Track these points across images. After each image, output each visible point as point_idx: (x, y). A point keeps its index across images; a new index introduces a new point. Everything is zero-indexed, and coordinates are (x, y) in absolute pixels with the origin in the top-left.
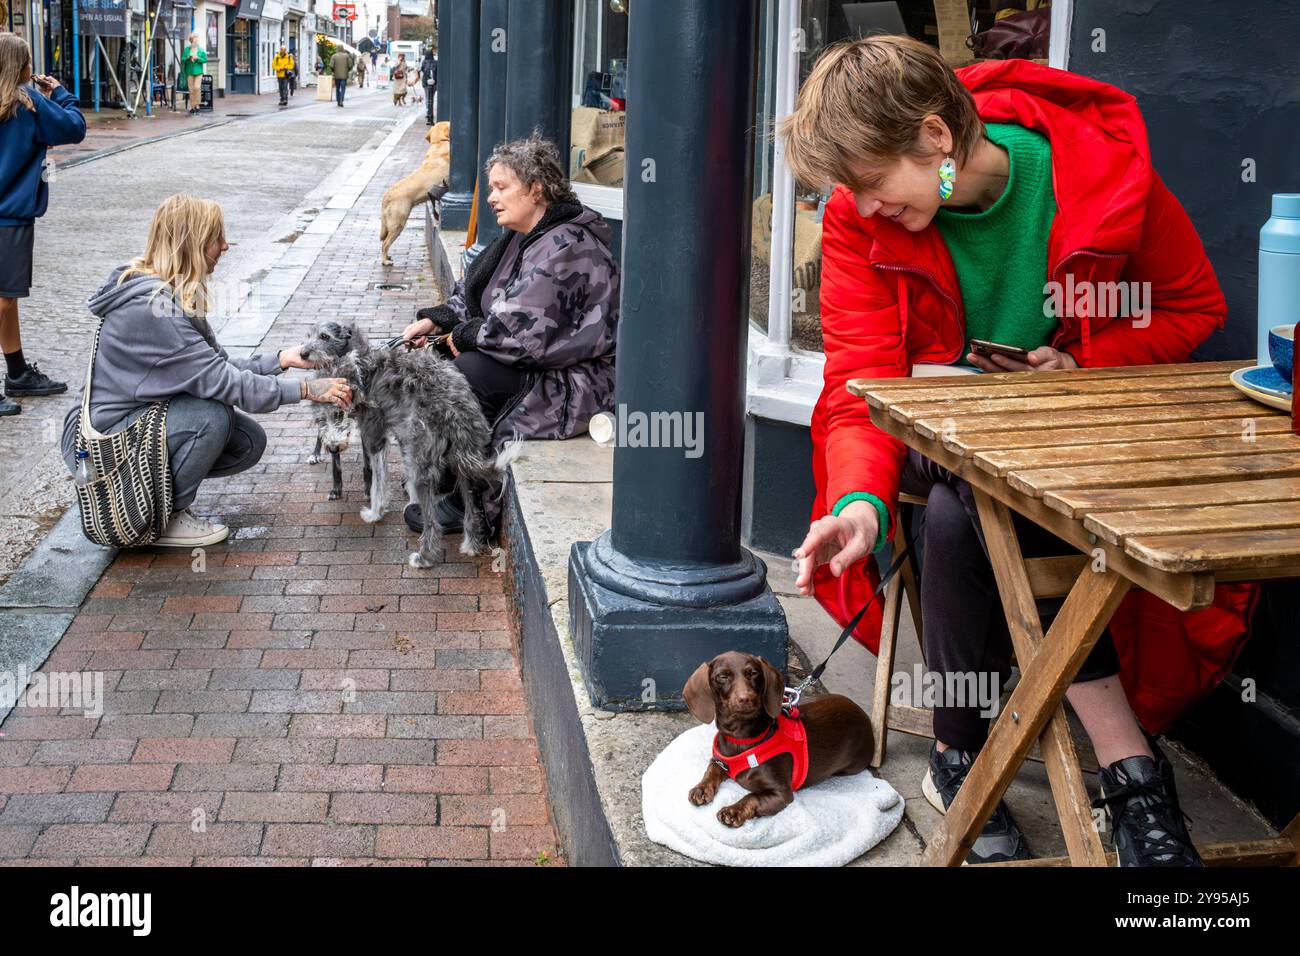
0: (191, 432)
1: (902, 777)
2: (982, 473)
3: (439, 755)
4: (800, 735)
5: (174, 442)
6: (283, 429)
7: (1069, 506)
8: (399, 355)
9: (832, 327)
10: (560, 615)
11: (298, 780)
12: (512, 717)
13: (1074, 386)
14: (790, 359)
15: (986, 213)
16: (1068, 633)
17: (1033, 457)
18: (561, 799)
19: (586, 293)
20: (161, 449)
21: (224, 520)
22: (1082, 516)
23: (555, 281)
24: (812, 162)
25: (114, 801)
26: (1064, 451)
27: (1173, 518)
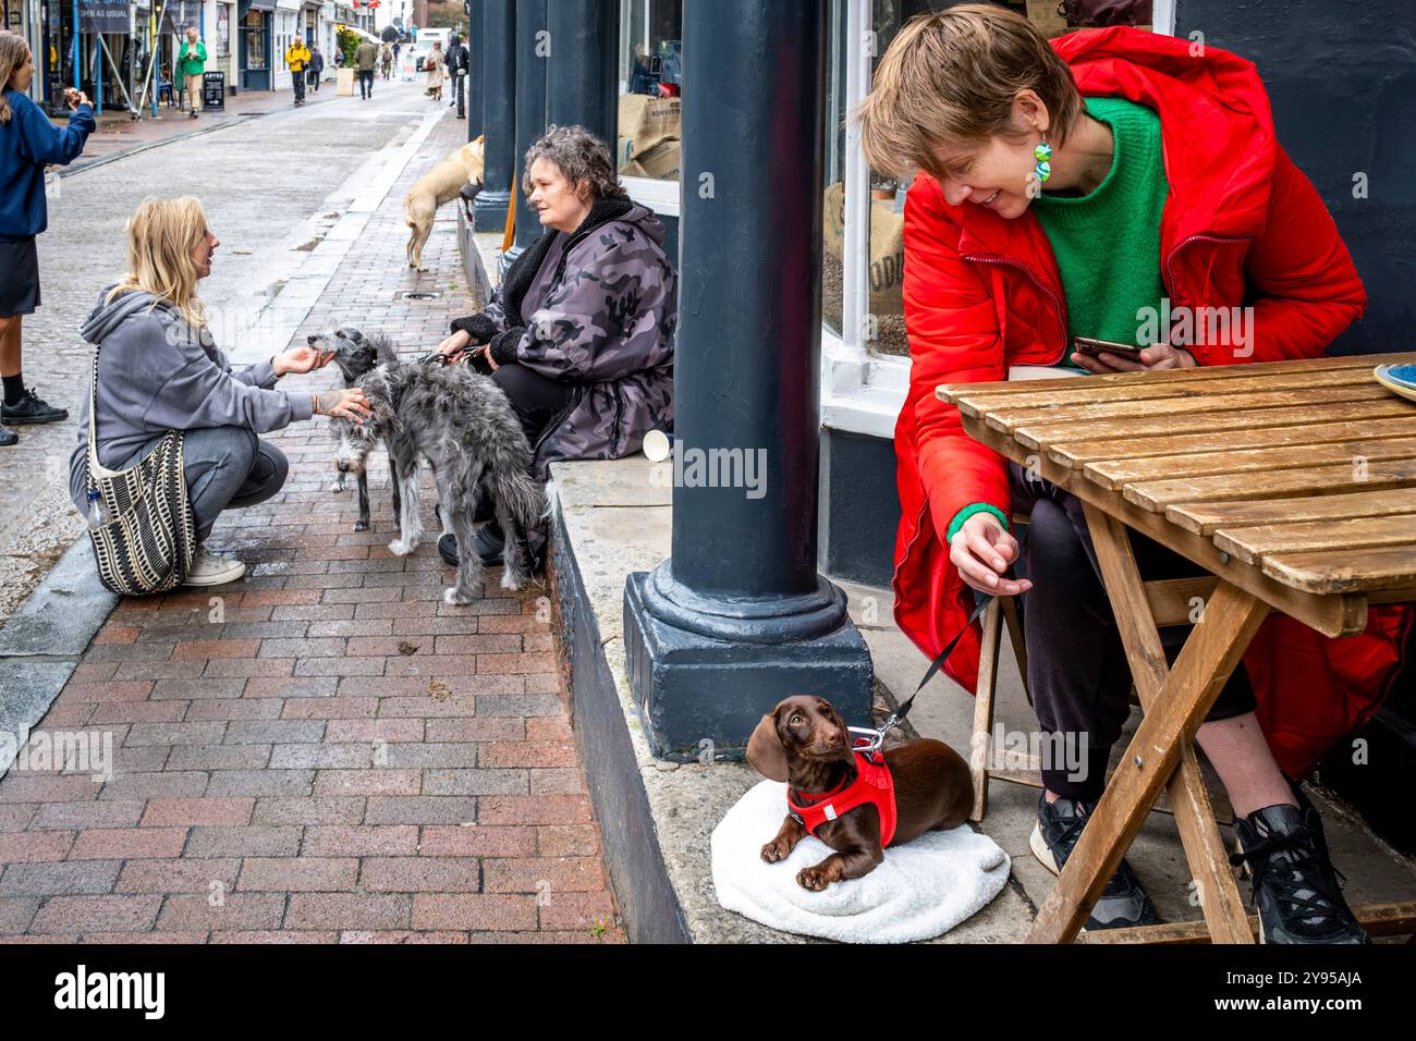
0: (211, 463)
1: (1006, 831)
2: (1094, 487)
3: (481, 814)
4: (885, 782)
5: (192, 473)
6: (303, 455)
7: (1195, 522)
8: (432, 371)
9: (919, 326)
10: (615, 655)
11: (324, 844)
12: (562, 770)
13: (1194, 387)
14: (868, 364)
15: (1089, 196)
16: (1197, 665)
17: (1152, 467)
18: (620, 863)
19: (638, 298)
20: (178, 481)
21: (241, 555)
22: (1210, 533)
23: (604, 285)
24: (892, 148)
25: (121, 869)
26: (1186, 459)
27: (1317, 532)
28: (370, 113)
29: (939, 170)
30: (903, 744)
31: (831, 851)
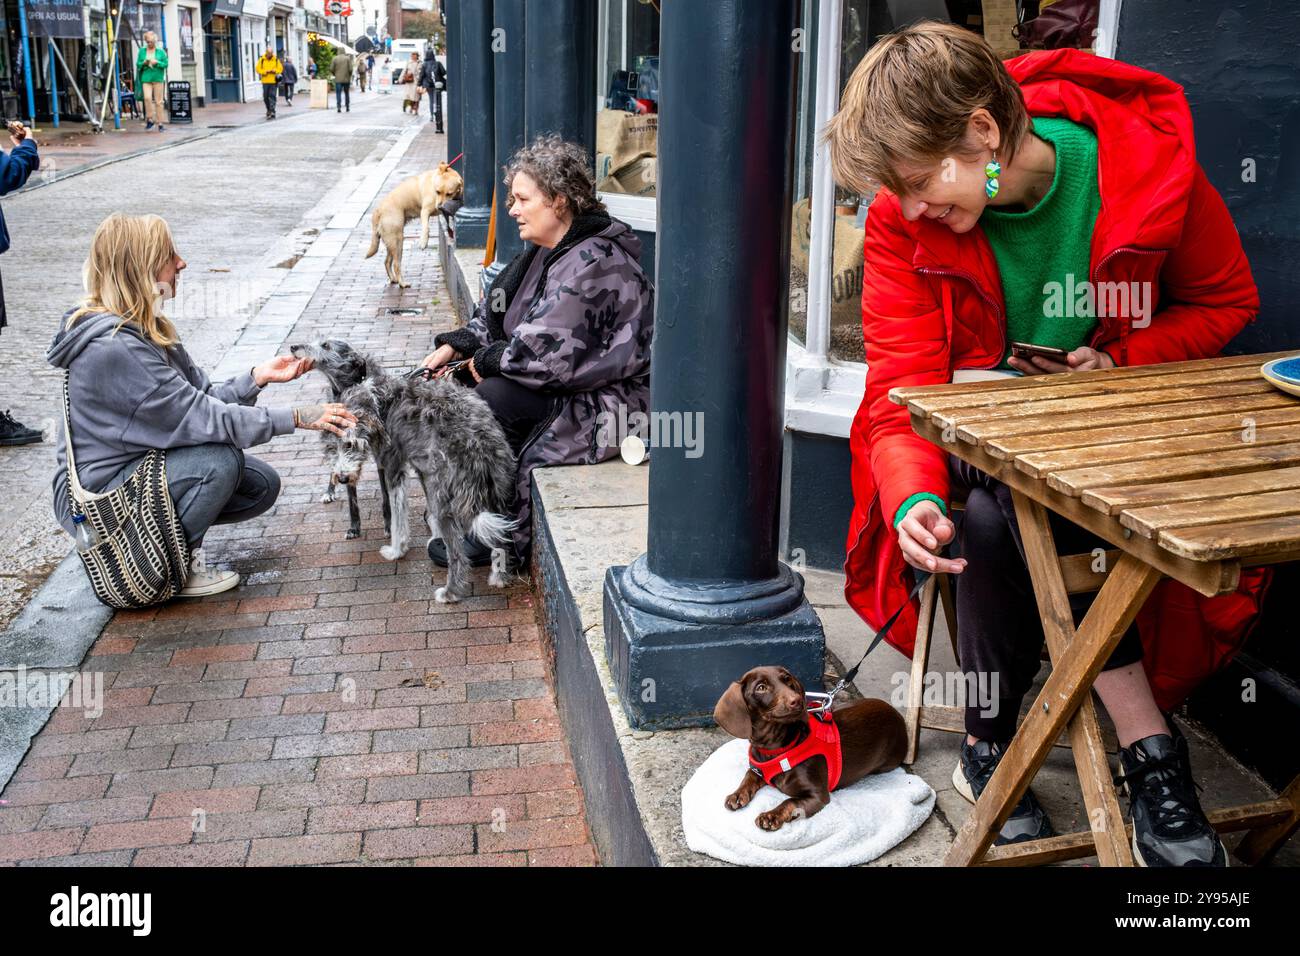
0: (195, 479)
1: (933, 771)
2: (1022, 476)
3: (474, 786)
4: (833, 737)
5: (178, 489)
6: (292, 468)
7: (1106, 504)
8: (418, 385)
9: (874, 335)
10: (596, 641)
11: (328, 822)
12: (548, 744)
13: (1111, 385)
14: (828, 370)
15: (1031, 212)
16: (1099, 625)
17: (1071, 457)
18: (600, 819)
19: (616, 311)
20: (164, 499)
21: (233, 566)
22: (1117, 513)
23: (583, 300)
24: (857, 164)
25: (133, 858)
26: (1101, 449)
27: (1204, 509)
28: (347, 127)
29: (899, 186)
30: (849, 705)
31: (785, 797)
